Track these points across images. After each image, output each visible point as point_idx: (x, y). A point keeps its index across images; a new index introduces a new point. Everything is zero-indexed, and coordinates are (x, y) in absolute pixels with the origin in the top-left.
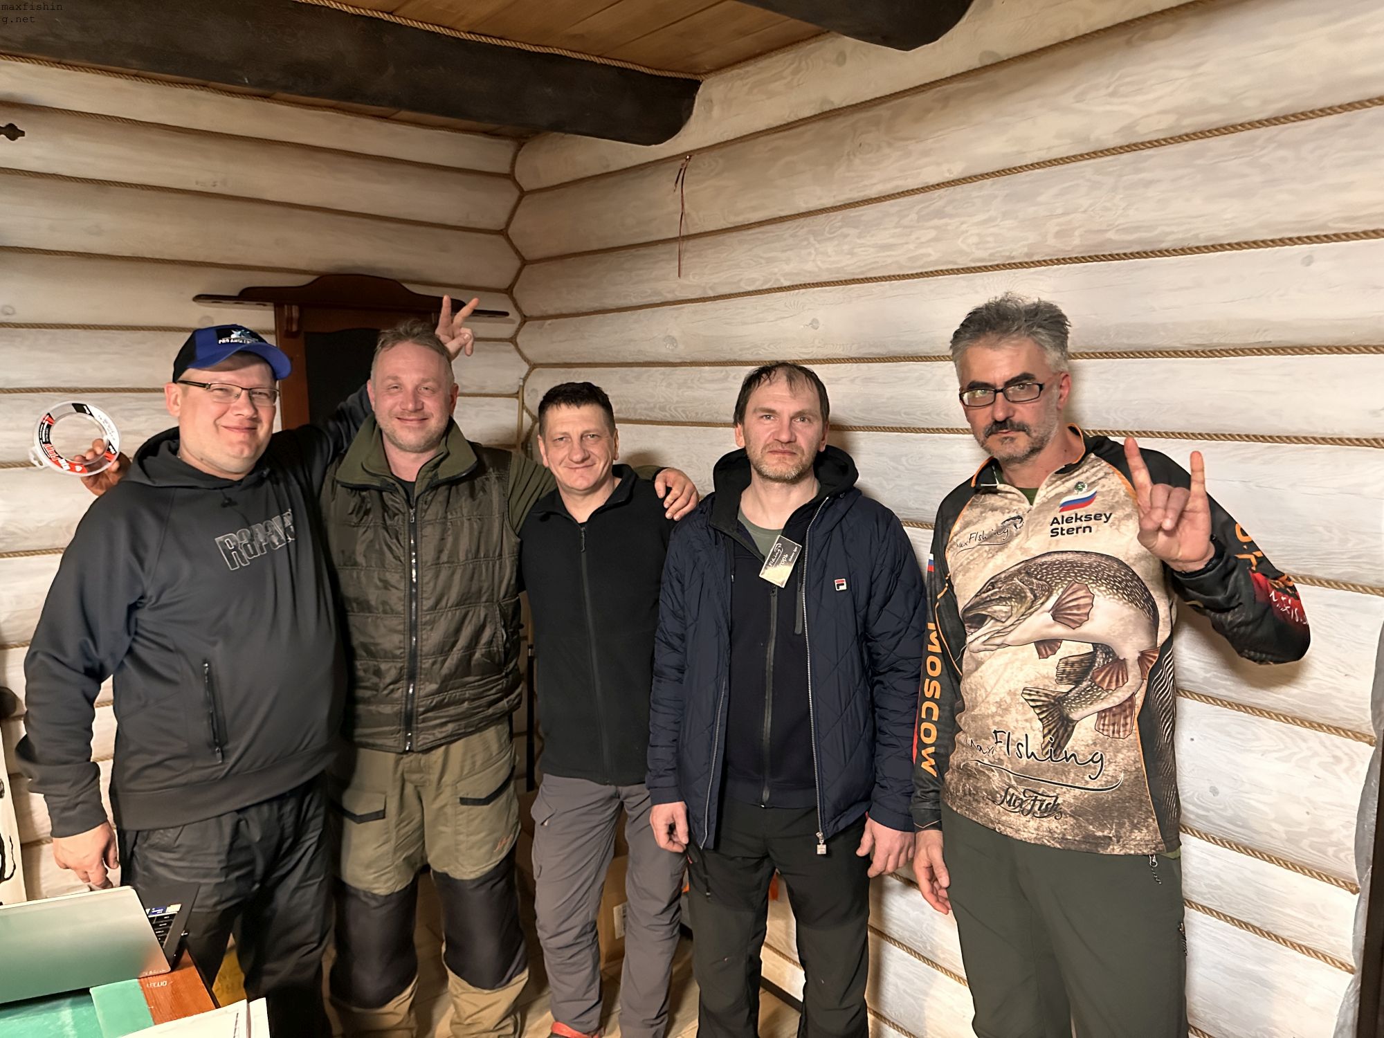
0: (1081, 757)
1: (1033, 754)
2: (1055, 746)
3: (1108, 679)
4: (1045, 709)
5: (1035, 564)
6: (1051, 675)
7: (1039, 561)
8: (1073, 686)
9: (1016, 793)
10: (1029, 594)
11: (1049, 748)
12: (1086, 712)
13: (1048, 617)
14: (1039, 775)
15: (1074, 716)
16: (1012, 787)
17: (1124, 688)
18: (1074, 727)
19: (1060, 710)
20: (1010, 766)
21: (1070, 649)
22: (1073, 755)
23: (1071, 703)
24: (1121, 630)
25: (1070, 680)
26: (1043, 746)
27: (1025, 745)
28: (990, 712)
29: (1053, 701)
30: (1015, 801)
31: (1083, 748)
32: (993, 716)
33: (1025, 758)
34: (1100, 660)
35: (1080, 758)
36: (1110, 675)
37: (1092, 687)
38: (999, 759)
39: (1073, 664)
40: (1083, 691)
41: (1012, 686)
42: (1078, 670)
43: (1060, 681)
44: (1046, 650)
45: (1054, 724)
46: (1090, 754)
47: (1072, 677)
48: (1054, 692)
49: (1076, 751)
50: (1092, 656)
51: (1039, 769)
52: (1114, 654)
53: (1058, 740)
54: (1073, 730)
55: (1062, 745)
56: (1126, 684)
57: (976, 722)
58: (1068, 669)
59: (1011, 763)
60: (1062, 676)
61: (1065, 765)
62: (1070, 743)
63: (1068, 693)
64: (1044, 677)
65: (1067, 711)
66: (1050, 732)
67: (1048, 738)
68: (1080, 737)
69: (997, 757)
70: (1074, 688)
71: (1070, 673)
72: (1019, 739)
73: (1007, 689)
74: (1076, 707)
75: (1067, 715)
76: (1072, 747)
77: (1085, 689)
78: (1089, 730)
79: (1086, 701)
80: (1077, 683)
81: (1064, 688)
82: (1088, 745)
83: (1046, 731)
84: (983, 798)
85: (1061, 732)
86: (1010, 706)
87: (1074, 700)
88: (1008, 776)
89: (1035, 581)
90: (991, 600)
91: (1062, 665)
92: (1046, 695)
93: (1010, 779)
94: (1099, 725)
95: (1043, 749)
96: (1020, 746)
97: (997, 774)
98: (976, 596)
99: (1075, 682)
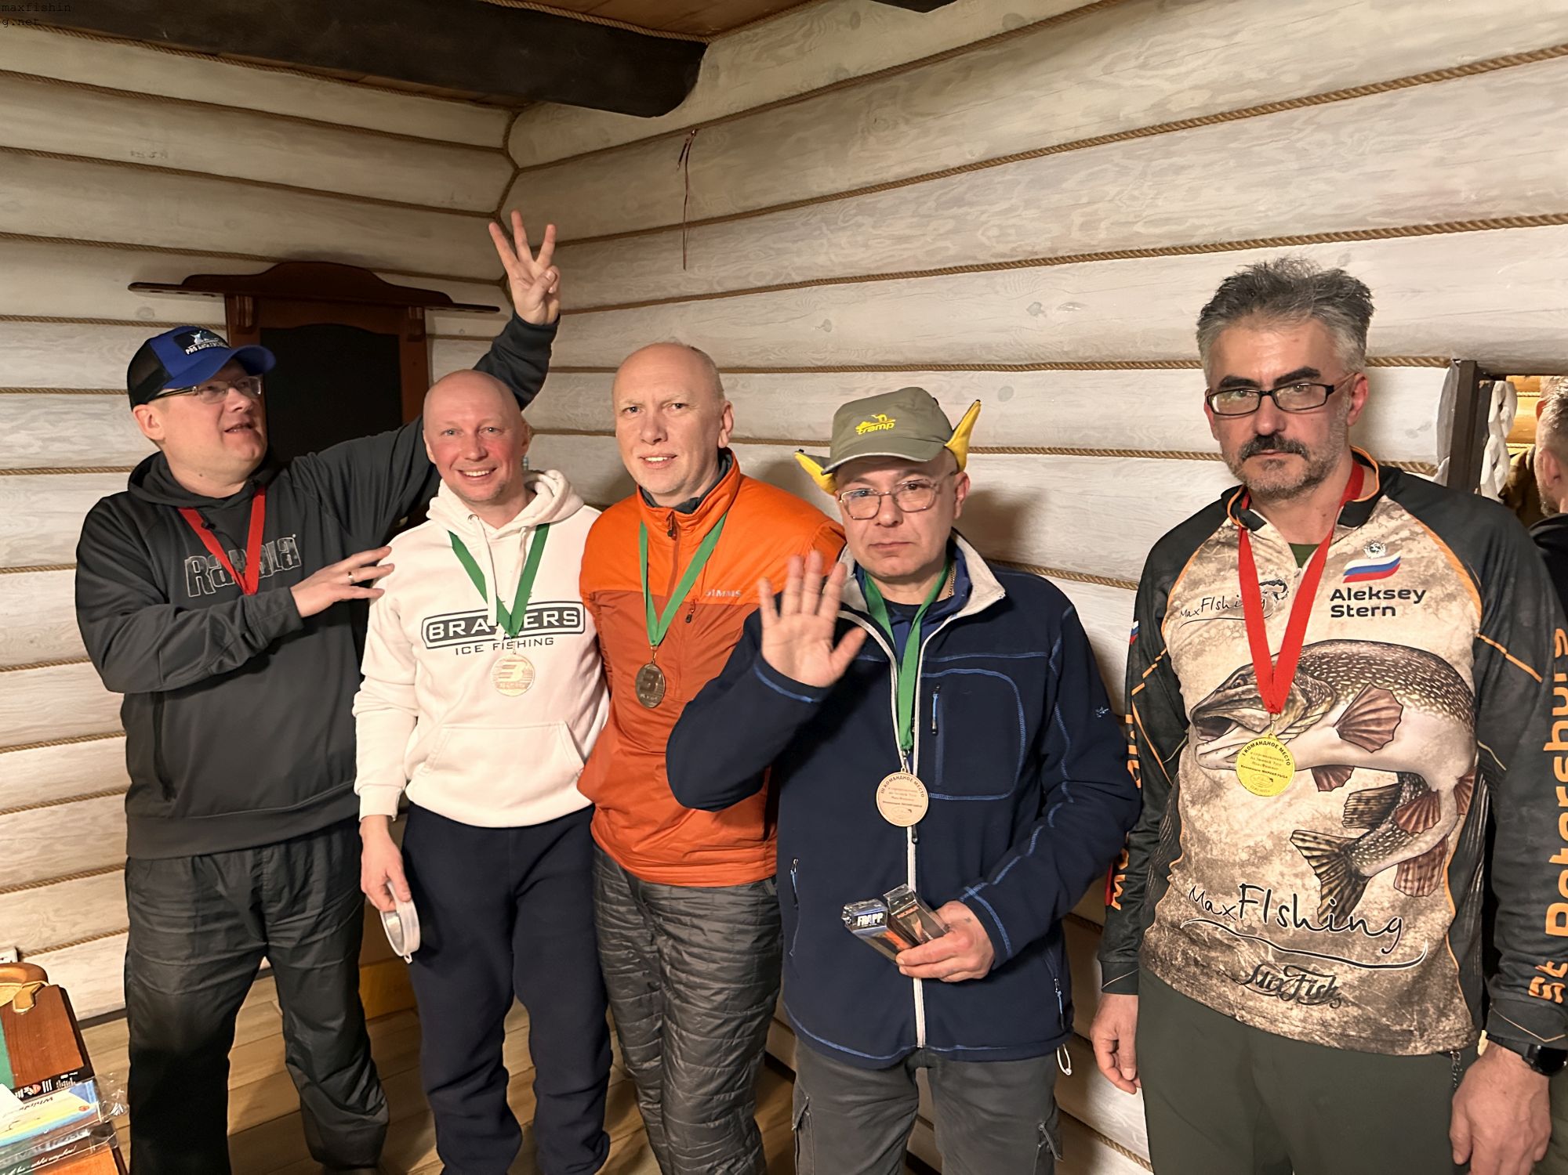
0: (1372, 925)
1: (1304, 921)
2: (1337, 911)
3: (1415, 818)
4: (1325, 861)
5: (1311, 656)
6: (1335, 815)
7: (1318, 651)
8: (1368, 830)
9: (1273, 972)
10: (1300, 697)
11: (1328, 914)
12: (1382, 865)
13: (1333, 733)
14: (1310, 949)
15: (1366, 871)
16: (1268, 964)
17: (1434, 830)
18: (1365, 885)
19: (1346, 863)
20: (1266, 934)
21: (1363, 780)
22: (1362, 921)
23: (1363, 854)
24: (1435, 753)
25: (1363, 822)
26: (1320, 910)
27: (1291, 908)
28: (1237, 860)
29: (1337, 850)
30: (1270, 982)
31: (1375, 913)
32: (1242, 865)
33: (1291, 927)
34: (1406, 794)
35: (1370, 926)
36: (1417, 814)
37: (1394, 832)
38: (1250, 926)
39: (1368, 801)
40: (1381, 837)
41: (1275, 827)
42: (1375, 808)
43: (1348, 823)
44: (1328, 779)
45: (1337, 882)
46: (1386, 921)
47: (1366, 818)
48: (1339, 838)
49: (1365, 916)
50: (1397, 789)
51: (1311, 940)
52: (1425, 785)
53: (1341, 904)
54: (1363, 891)
55: (1347, 909)
56: (1438, 825)
57: (1213, 869)
58: (1361, 807)
59: (1269, 932)
60: (1353, 816)
61: (1348, 935)
62: (1358, 907)
63: (1359, 840)
64: (1325, 817)
65: (1357, 864)
66: (1331, 892)
67: (1328, 901)
68: (1371, 898)
69: (1247, 923)
70: (1368, 833)
71: (1363, 812)
72: (1282, 900)
73: (1268, 830)
74: (1370, 860)
75: (1357, 870)
76: (1361, 912)
77: (1384, 834)
78: (1386, 888)
79: (1384, 851)
80: (1373, 826)
81: (1354, 833)
82: (1382, 909)
83: (1325, 891)
84: (1218, 973)
85: (1347, 892)
86: (1271, 853)
87: (1367, 849)
88: (1266, 948)
89: (1310, 679)
90: (1241, 700)
91: (1352, 802)
92: (1328, 842)
93: (1267, 952)
94: (1399, 882)
95: (1319, 916)
96: (1284, 910)
97: (1246, 944)
98: (1217, 691)
99: (1370, 824)
